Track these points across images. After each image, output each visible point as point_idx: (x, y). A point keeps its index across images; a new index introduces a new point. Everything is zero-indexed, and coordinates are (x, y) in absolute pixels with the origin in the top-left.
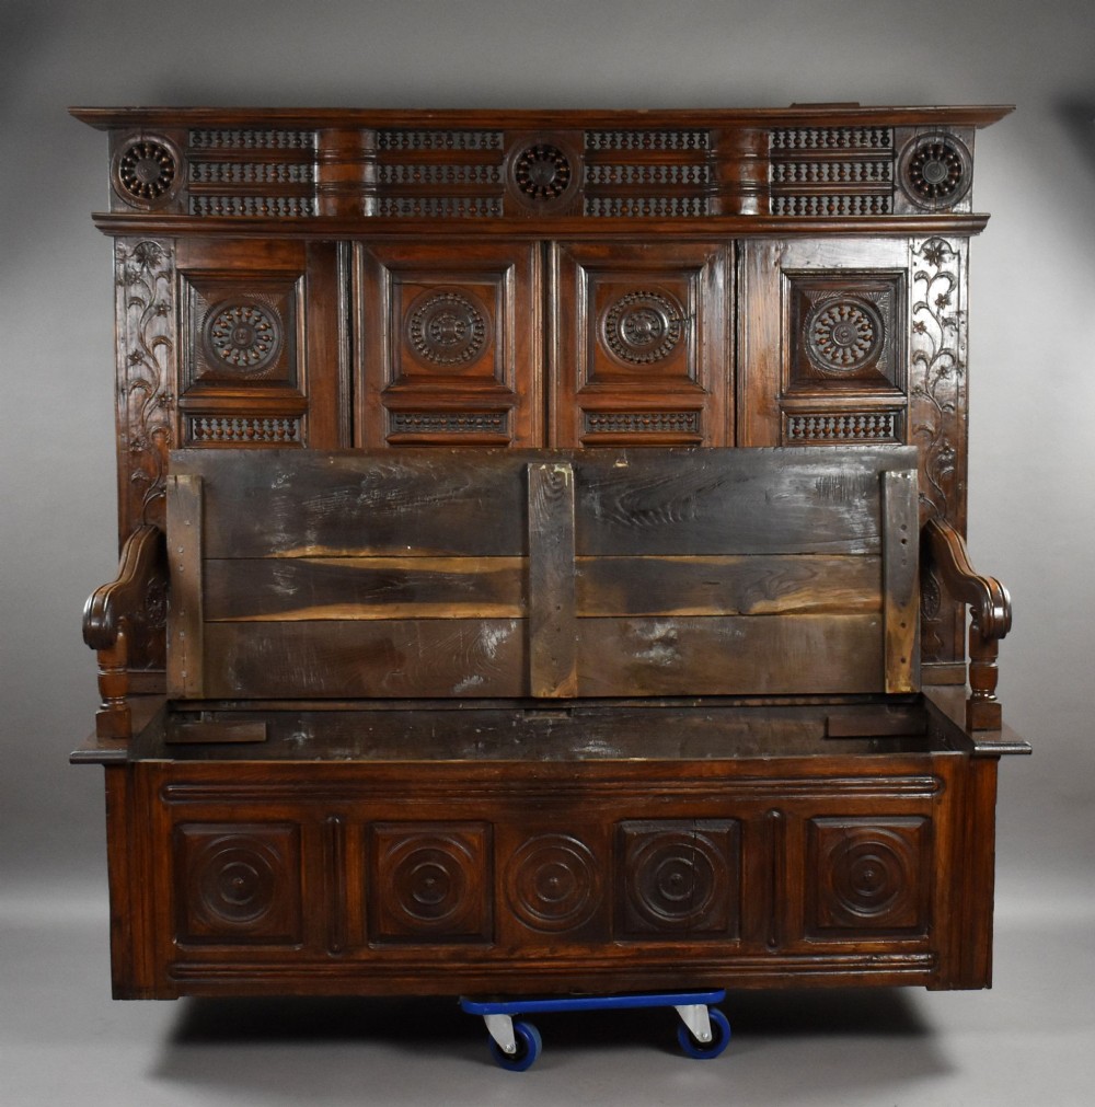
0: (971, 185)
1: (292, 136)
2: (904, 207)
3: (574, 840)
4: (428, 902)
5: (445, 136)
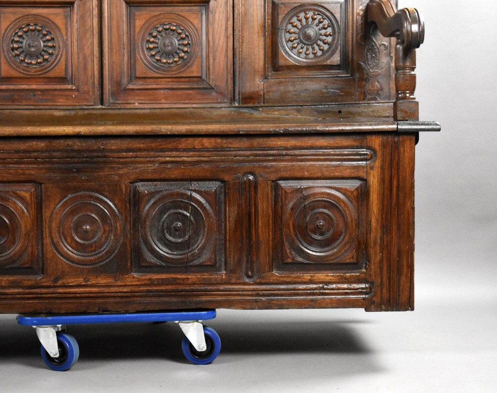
3: (101, 196)
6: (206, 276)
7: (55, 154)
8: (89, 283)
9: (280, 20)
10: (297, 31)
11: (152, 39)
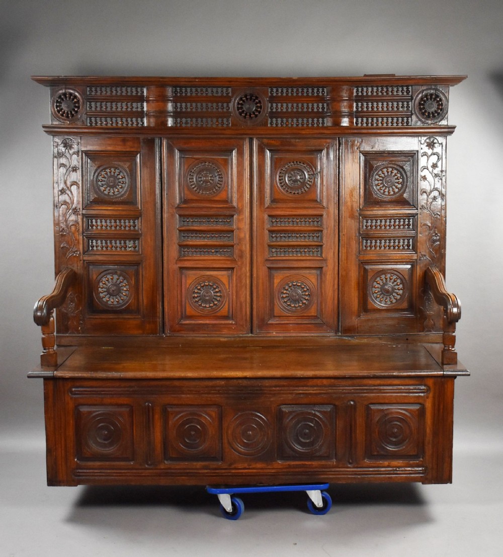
0: (447, 112)
1: (134, 89)
2: (416, 122)
3: (259, 414)
4: (192, 442)
5: (204, 89)
6: (323, 462)
7: (231, 388)
8: (251, 467)
9: (369, 280)
10: (380, 286)
11: (285, 292)
